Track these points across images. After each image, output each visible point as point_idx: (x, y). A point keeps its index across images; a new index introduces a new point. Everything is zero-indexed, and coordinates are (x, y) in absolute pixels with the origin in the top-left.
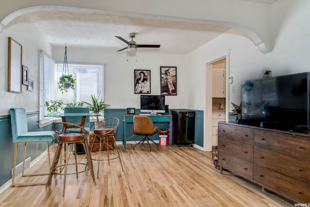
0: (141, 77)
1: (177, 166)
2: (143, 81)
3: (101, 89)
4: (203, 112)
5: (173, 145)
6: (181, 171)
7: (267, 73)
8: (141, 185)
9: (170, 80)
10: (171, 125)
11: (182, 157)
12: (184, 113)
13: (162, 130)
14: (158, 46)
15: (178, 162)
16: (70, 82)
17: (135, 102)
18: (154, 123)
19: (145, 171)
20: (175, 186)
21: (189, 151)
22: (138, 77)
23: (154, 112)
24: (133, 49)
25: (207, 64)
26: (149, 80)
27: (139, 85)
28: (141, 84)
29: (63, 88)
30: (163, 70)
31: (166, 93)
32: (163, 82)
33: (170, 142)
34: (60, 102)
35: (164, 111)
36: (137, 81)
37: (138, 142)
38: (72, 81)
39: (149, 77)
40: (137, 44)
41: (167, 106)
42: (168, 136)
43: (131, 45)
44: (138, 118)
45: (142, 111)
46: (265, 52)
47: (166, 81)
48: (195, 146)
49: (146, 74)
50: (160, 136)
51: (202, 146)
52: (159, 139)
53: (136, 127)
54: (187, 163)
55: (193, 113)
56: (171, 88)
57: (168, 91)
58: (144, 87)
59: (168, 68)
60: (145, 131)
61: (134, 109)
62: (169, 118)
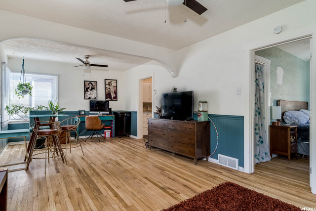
0: (89, 86)
1: (121, 148)
2: (91, 90)
3: (56, 95)
4: (136, 112)
5: (115, 136)
6: (125, 151)
7: (175, 89)
8: (100, 161)
9: (112, 90)
10: (114, 122)
11: (123, 143)
12: (123, 114)
13: (106, 126)
14: (107, 66)
15: (121, 146)
16: (28, 89)
17: (85, 106)
18: (102, 121)
19: (100, 154)
20: (123, 158)
21: (127, 140)
22: (87, 86)
23: (101, 113)
24: (88, 67)
25: (140, 80)
26: (96, 89)
27: (88, 93)
28: (89, 92)
29: (21, 94)
30: (107, 82)
31: (109, 99)
32: (107, 91)
33: (113, 135)
34: (21, 106)
35: (108, 113)
36: (86, 90)
37: (88, 137)
38: (30, 89)
39: (96, 87)
40: (91, 63)
41: (111, 109)
42: (112, 131)
43: (86, 64)
44: (90, 118)
45: (90, 112)
46: (174, 77)
47: (109, 90)
48: (132, 136)
49: (94, 84)
50: (105, 131)
51: (136, 136)
52: (105, 133)
53: (87, 125)
54: (128, 146)
55: (130, 113)
56: (113, 95)
57: (110, 97)
58: (92, 94)
59: (110, 81)
60: (95, 128)
61: (84, 111)
62: (112, 118)
